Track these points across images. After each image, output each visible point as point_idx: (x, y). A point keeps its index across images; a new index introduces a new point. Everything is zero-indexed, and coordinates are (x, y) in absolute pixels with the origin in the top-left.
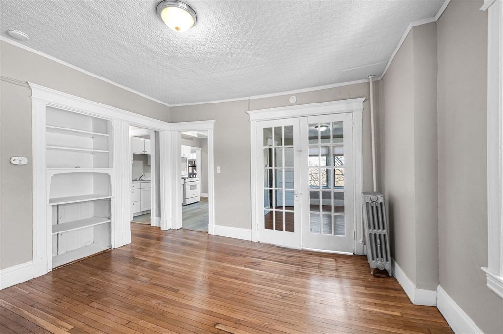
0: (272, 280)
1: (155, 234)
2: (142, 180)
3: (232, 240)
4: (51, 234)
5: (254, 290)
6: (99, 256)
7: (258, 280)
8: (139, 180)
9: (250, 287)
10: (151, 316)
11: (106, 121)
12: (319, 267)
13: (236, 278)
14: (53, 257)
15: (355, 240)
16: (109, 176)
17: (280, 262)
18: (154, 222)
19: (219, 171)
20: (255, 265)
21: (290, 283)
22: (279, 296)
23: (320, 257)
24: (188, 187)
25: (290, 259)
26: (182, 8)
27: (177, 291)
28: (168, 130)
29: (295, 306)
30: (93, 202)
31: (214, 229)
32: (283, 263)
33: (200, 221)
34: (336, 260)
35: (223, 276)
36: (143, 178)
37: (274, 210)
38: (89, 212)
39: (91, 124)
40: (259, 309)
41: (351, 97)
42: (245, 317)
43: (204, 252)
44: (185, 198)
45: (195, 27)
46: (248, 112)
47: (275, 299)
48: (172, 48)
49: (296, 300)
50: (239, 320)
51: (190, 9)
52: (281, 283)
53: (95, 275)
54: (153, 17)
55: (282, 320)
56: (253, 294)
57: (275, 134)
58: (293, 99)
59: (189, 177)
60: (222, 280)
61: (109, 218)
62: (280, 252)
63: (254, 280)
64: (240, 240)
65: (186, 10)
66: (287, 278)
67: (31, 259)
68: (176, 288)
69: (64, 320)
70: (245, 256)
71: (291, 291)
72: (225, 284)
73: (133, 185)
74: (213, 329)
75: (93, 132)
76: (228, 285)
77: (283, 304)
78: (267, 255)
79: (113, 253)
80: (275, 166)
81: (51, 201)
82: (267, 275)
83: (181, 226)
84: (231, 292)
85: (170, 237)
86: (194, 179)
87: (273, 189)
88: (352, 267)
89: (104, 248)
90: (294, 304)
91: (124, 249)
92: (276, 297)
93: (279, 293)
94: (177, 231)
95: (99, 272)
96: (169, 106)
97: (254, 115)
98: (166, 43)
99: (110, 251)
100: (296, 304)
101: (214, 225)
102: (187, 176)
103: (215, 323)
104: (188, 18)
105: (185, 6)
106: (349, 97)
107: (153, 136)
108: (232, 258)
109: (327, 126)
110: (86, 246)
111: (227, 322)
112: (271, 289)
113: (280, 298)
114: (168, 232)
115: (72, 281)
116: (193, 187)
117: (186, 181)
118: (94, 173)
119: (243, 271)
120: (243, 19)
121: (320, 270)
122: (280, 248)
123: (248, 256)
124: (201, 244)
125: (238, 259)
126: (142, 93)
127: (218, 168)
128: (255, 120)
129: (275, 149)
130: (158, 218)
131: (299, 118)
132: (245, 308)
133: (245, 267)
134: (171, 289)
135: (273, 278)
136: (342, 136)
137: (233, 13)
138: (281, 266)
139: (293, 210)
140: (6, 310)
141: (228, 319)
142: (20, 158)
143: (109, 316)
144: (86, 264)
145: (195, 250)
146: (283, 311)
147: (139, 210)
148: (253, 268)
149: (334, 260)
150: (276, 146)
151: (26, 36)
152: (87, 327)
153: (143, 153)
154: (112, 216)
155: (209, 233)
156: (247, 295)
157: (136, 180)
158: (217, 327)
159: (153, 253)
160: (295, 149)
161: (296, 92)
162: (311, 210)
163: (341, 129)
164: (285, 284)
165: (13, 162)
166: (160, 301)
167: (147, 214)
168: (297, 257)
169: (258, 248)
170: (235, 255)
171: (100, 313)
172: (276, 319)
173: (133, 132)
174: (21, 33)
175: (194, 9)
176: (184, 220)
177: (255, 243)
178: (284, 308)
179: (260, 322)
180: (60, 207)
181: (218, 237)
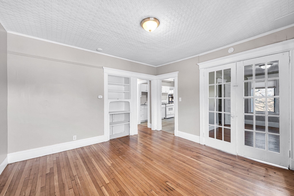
0: (207, 169)
1: (149, 132)
2: (145, 105)
3: (187, 141)
4: (109, 126)
5: (193, 172)
6: (125, 138)
7: (197, 167)
8: (144, 105)
9: (191, 169)
10: (139, 168)
11: (128, 78)
12: (248, 170)
13: (184, 162)
14: (110, 135)
15: (290, 158)
16: (129, 103)
17: (216, 160)
18: (149, 126)
19: (180, 100)
20: (198, 158)
21: (219, 174)
22: (209, 180)
23: (252, 164)
24: (167, 109)
25: (225, 160)
26: (151, 20)
27: (152, 160)
28: (156, 80)
29: (218, 189)
30: (124, 114)
31: (178, 133)
32: (219, 161)
33: (172, 128)
34: (266, 169)
35: (177, 159)
36: (146, 104)
37: (223, 127)
38: (123, 118)
39: (123, 80)
40: (193, 182)
41: (288, 38)
42: (183, 184)
43: (170, 145)
44: (166, 115)
45: (159, 26)
46: (198, 64)
47: (206, 181)
48: (151, 39)
49: (220, 185)
50: (180, 184)
51: (156, 19)
52: (213, 173)
53: (122, 145)
54: (140, 28)
55: (206, 193)
56: (192, 173)
57: (224, 74)
58: (231, 50)
59: (169, 103)
60: (176, 161)
61: (129, 122)
62: (218, 154)
63: (194, 166)
64: (192, 142)
65: (153, 20)
66: (219, 171)
67: (104, 135)
68: (152, 159)
69: (110, 160)
70: (193, 152)
71: (219, 179)
72: (177, 164)
73: (141, 107)
74: (164, 183)
75: (125, 84)
76: (178, 165)
77: (210, 185)
78: (208, 154)
79: (130, 137)
80: (224, 97)
81: (109, 112)
82: (204, 165)
83: (161, 129)
84: (179, 168)
85: (155, 134)
86: (171, 105)
87: (223, 112)
88: (283, 178)
89: (127, 135)
90: (218, 187)
91: (135, 136)
92: (206, 179)
93: (209, 178)
94: (159, 132)
95: (124, 144)
96: (156, 67)
97: (202, 65)
98: (148, 38)
99: (129, 136)
100: (220, 188)
101: (178, 131)
102: (168, 103)
103: (166, 181)
104: (155, 23)
105: (153, 19)
106: (286, 39)
107: (149, 83)
108: (184, 151)
109: (271, 64)
110: (122, 133)
111: (173, 183)
112: (205, 174)
113: (209, 181)
114: (154, 131)
115: (115, 146)
116: (171, 109)
117: (167, 106)
118: (125, 102)
119: (189, 159)
120: (176, 19)
121: (249, 173)
122: (219, 151)
123: (195, 152)
124: (169, 140)
125: (188, 152)
126: (143, 62)
127: (180, 99)
128: (203, 68)
129: (224, 85)
130: (150, 124)
131: (236, 63)
132: (185, 179)
133: (191, 157)
134: (150, 159)
135: (208, 168)
136: (277, 72)
137: (178, 13)
138: (217, 163)
139: (230, 127)
140: (96, 151)
141: (174, 181)
142: (100, 96)
143: (124, 163)
144: (120, 140)
145: (165, 143)
146: (209, 189)
147: (143, 119)
148: (196, 159)
149: (265, 169)
150: (225, 83)
151: (102, 50)
152: (116, 165)
153: (146, 91)
154: (130, 121)
155: (175, 135)
156: (188, 173)
157: (143, 105)
158: (166, 183)
159: (146, 140)
160: (231, 85)
161: (233, 45)
162: (245, 128)
163: (277, 67)
164: (216, 174)
165: (99, 97)
166: (144, 163)
167: (146, 122)
168: (231, 160)
169: (204, 148)
170: (187, 149)
171: (121, 161)
172: (203, 191)
173: (139, 82)
174: (100, 49)
175: (157, 18)
176: (162, 126)
177: (202, 145)
178: (210, 187)
179: (191, 189)
180: (113, 115)
181: (180, 138)
